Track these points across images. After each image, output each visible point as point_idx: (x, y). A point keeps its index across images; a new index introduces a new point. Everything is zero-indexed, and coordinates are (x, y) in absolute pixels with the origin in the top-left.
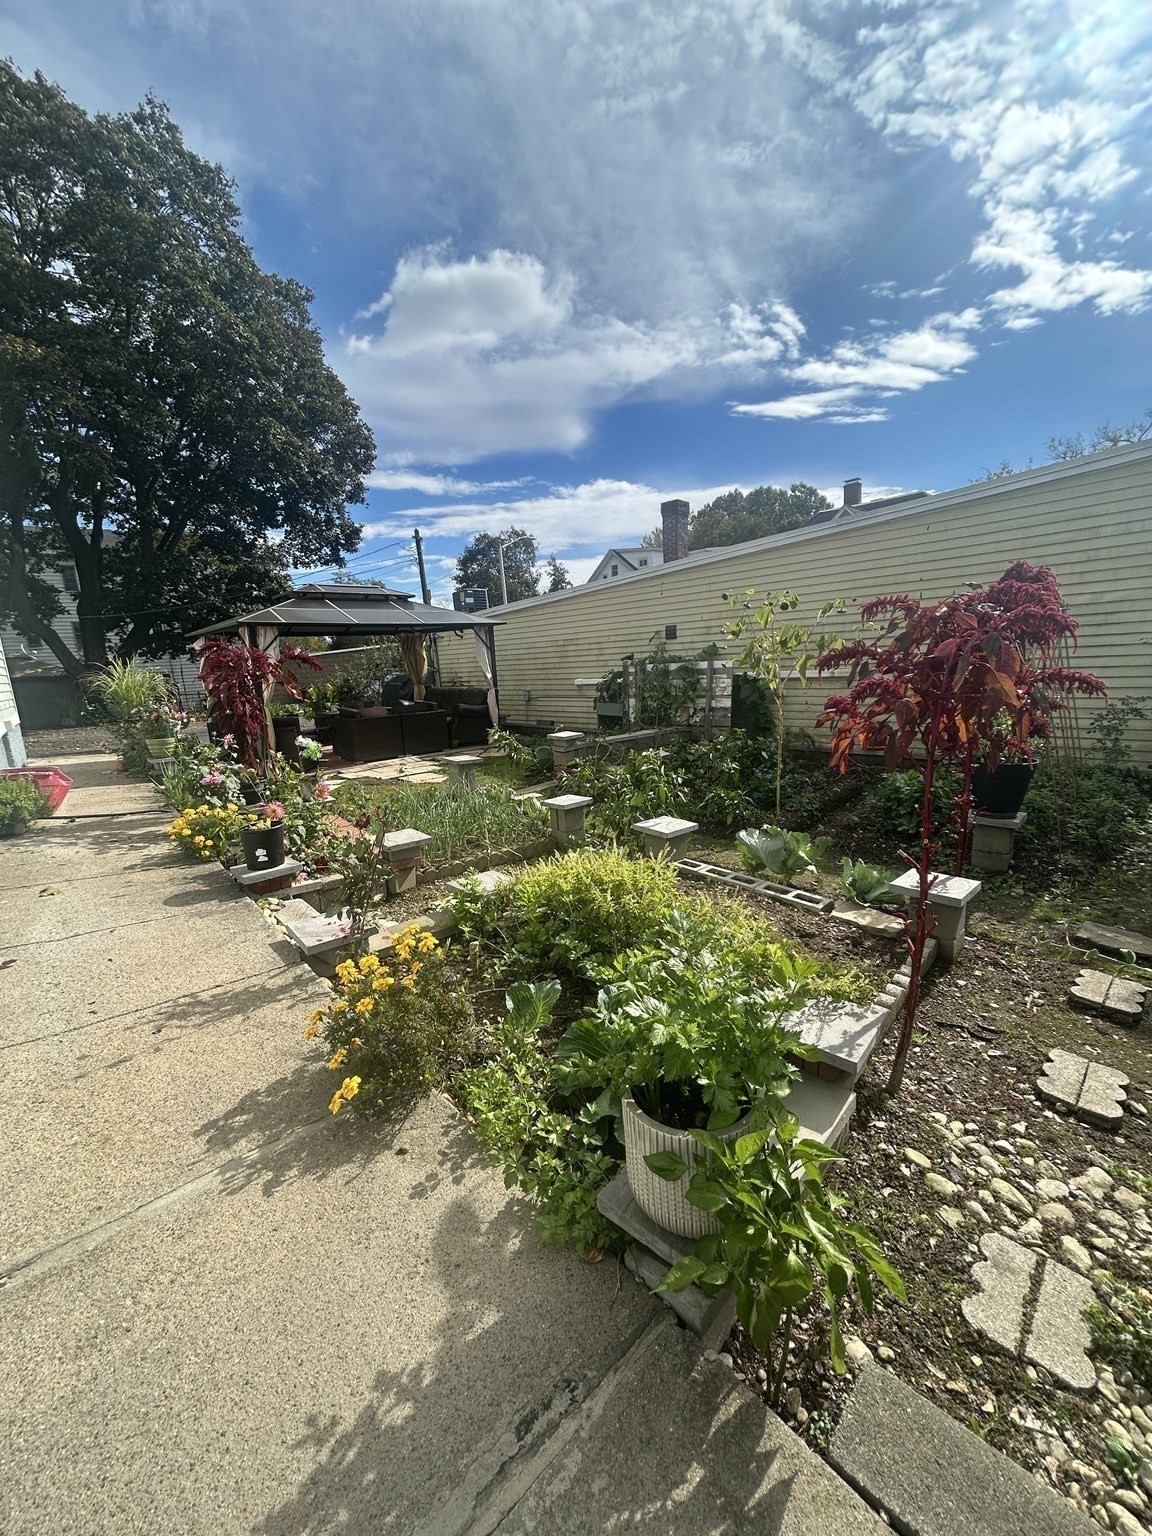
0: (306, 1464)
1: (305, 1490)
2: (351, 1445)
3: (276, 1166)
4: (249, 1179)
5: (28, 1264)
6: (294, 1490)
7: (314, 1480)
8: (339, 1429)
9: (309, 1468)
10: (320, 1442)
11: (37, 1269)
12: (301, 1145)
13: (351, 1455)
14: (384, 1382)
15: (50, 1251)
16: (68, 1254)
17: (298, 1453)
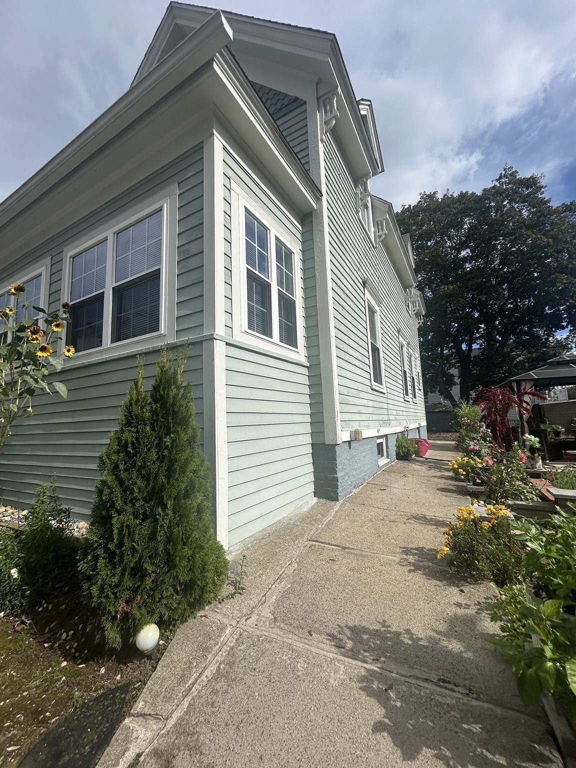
0: (377, 627)
1: (374, 630)
2: (390, 634)
3: (416, 568)
4: (406, 565)
5: (351, 549)
6: (372, 628)
7: (377, 631)
8: (389, 629)
9: (377, 628)
10: (383, 626)
11: (352, 551)
12: (428, 567)
13: (388, 635)
14: (408, 631)
15: (356, 549)
16: (359, 552)
17: (377, 623)
